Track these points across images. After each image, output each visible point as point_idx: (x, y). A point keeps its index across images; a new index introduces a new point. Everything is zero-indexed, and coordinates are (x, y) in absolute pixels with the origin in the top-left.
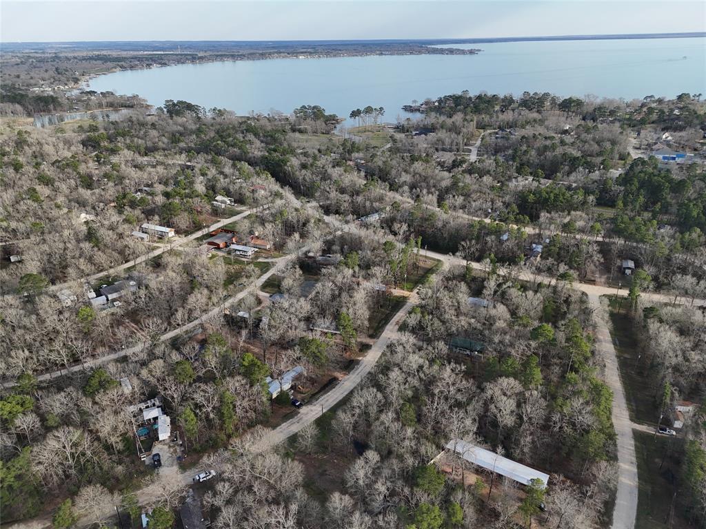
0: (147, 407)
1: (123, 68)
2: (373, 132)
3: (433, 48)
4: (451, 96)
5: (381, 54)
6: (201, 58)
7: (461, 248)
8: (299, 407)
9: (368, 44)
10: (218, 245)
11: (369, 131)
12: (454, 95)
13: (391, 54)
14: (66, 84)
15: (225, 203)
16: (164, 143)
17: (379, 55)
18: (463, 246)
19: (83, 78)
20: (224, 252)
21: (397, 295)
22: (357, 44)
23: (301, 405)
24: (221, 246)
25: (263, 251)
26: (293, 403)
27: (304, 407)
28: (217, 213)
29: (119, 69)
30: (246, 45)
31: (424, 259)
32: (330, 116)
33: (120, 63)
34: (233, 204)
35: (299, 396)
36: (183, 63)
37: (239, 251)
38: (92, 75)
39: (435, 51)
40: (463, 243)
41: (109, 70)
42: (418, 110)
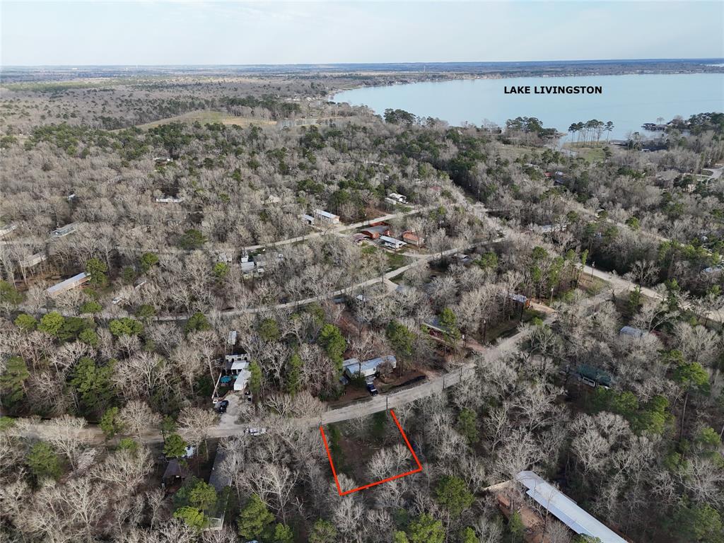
0: (240, 359)
1: (368, 85)
2: (592, 148)
3: (712, 67)
4: (709, 115)
5: (642, 73)
6: (442, 77)
7: (635, 269)
8: (373, 394)
9: (630, 63)
10: (371, 235)
11: (588, 146)
12: (713, 113)
13: (654, 73)
14: (314, 96)
15: (397, 200)
16: (366, 144)
17: (639, 73)
18: (637, 266)
19: (330, 92)
20: (376, 243)
21: (539, 310)
22: (615, 63)
23: (376, 392)
24: (374, 236)
25: (413, 247)
26: (369, 388)
27: (379, 396)
28: (386, 208)
29: (364, 85)
30: (492, 66)
31: (590, 278)
32: (549, 130)
33: (366, 81)
34: (405, 202)
35: (380, 384)
36: (423, 81)
37: (388, 242)
38: (339, 90)
39: (713, 70)
40: (638, 263)
41: (355, 86)
42: (661, 129)
